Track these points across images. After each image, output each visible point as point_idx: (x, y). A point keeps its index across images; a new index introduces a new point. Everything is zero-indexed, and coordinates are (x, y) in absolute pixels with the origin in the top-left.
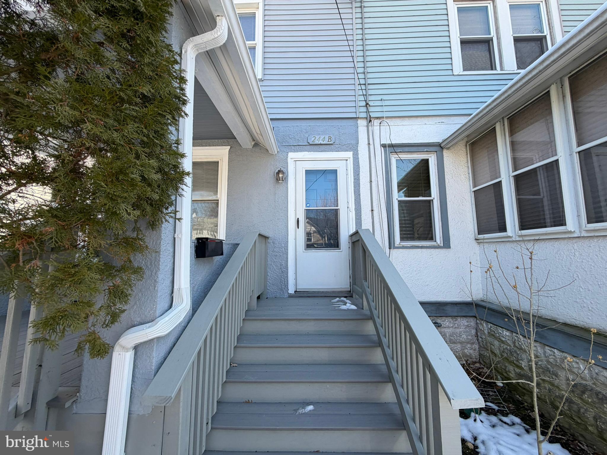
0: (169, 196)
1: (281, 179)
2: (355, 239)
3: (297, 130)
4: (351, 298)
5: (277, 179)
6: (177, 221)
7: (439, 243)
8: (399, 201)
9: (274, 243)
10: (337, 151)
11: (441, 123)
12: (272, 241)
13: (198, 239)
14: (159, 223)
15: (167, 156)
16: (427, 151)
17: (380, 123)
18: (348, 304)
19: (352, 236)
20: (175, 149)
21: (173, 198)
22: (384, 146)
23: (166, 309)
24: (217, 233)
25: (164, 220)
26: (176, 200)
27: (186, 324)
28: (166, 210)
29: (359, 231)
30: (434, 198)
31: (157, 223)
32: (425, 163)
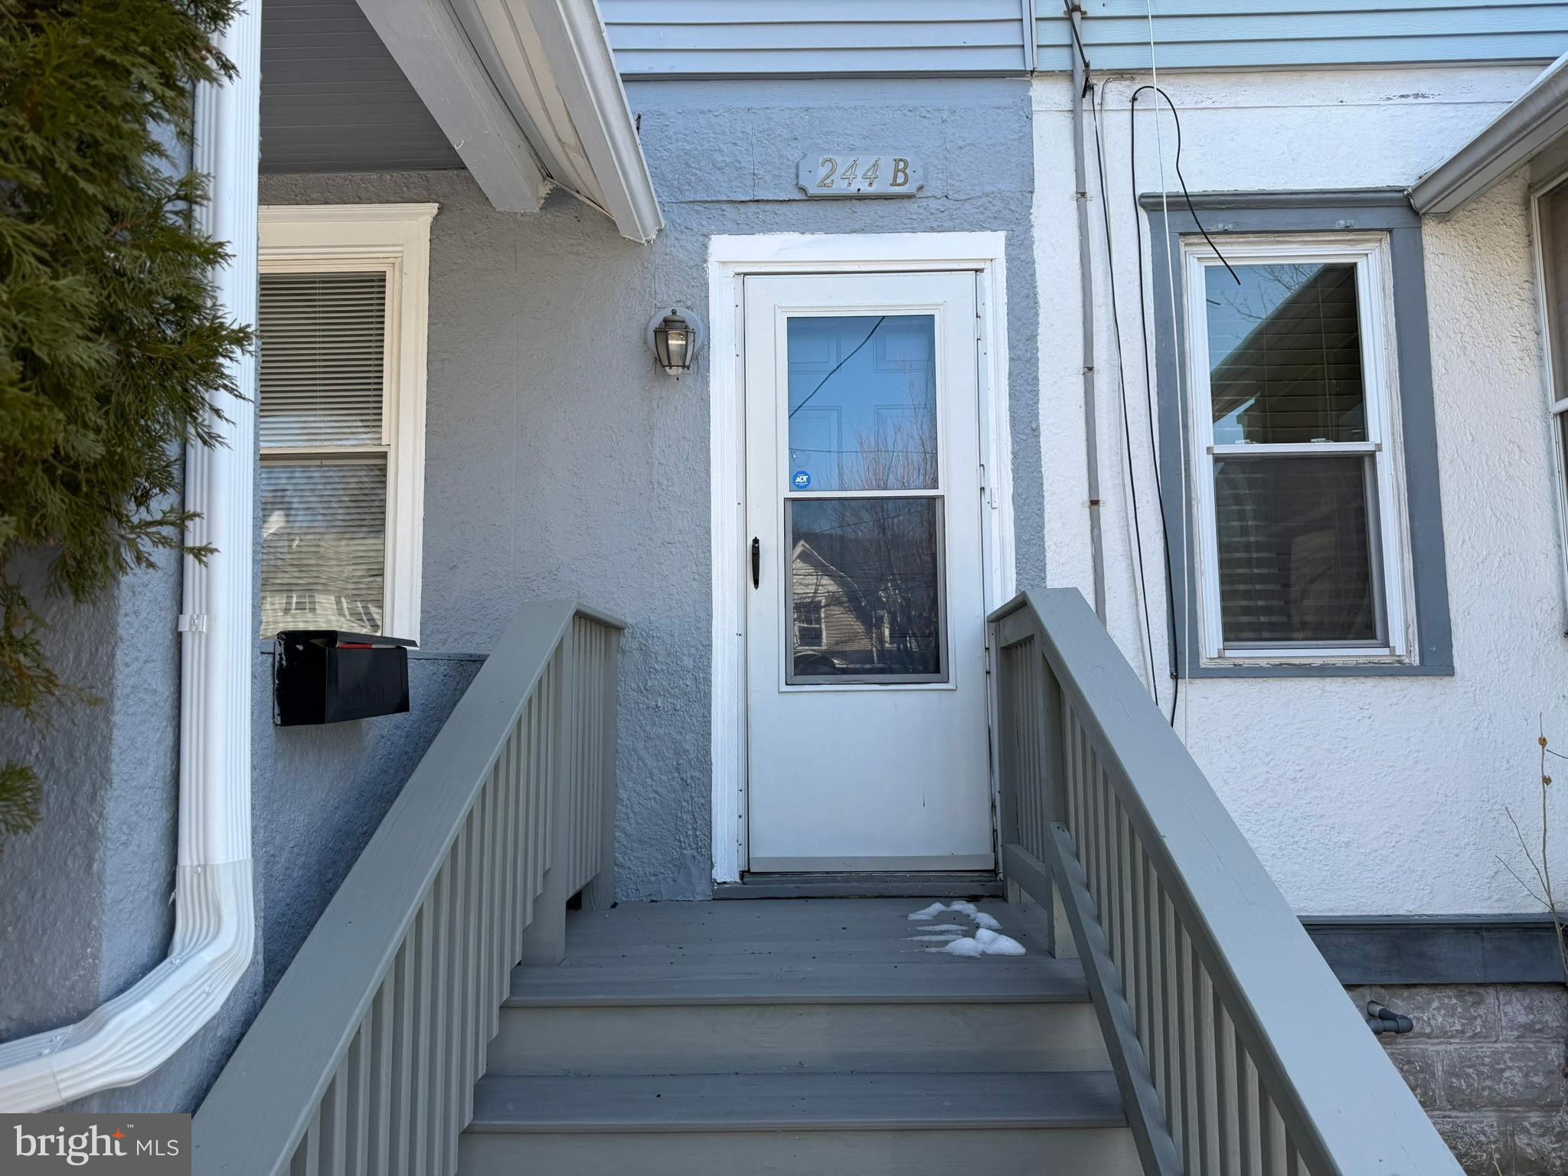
0: (153, 442)
1: (675, 360)
2: (1012, 632)
3: (748, 129)
4: (997, 904)
5: (658, 359)
6: (190, 559)
7: (1400, 648)
8: (1218, 459)
9: (644, 650)
10: (932, 230)
11: (1411, 100)
12: (635, 645)
13: (290, 638)
14: (106, 568)
15: (138, 258)
16: (1347, 230)
17: (1134, 99)
18: (983, 933)
19: (998, 619)
20: (180, 222)
21: (172, 450)
22: (1149, 204)
23: (144, 959)
24: (381, 607)
25: (128, 556)
26: (183, 459)
27: (238, 1029)
28: (139, 504)
29: (1034, 600)
30: (1379, 447)
31: (100, 569)
32: (1343, 279)
